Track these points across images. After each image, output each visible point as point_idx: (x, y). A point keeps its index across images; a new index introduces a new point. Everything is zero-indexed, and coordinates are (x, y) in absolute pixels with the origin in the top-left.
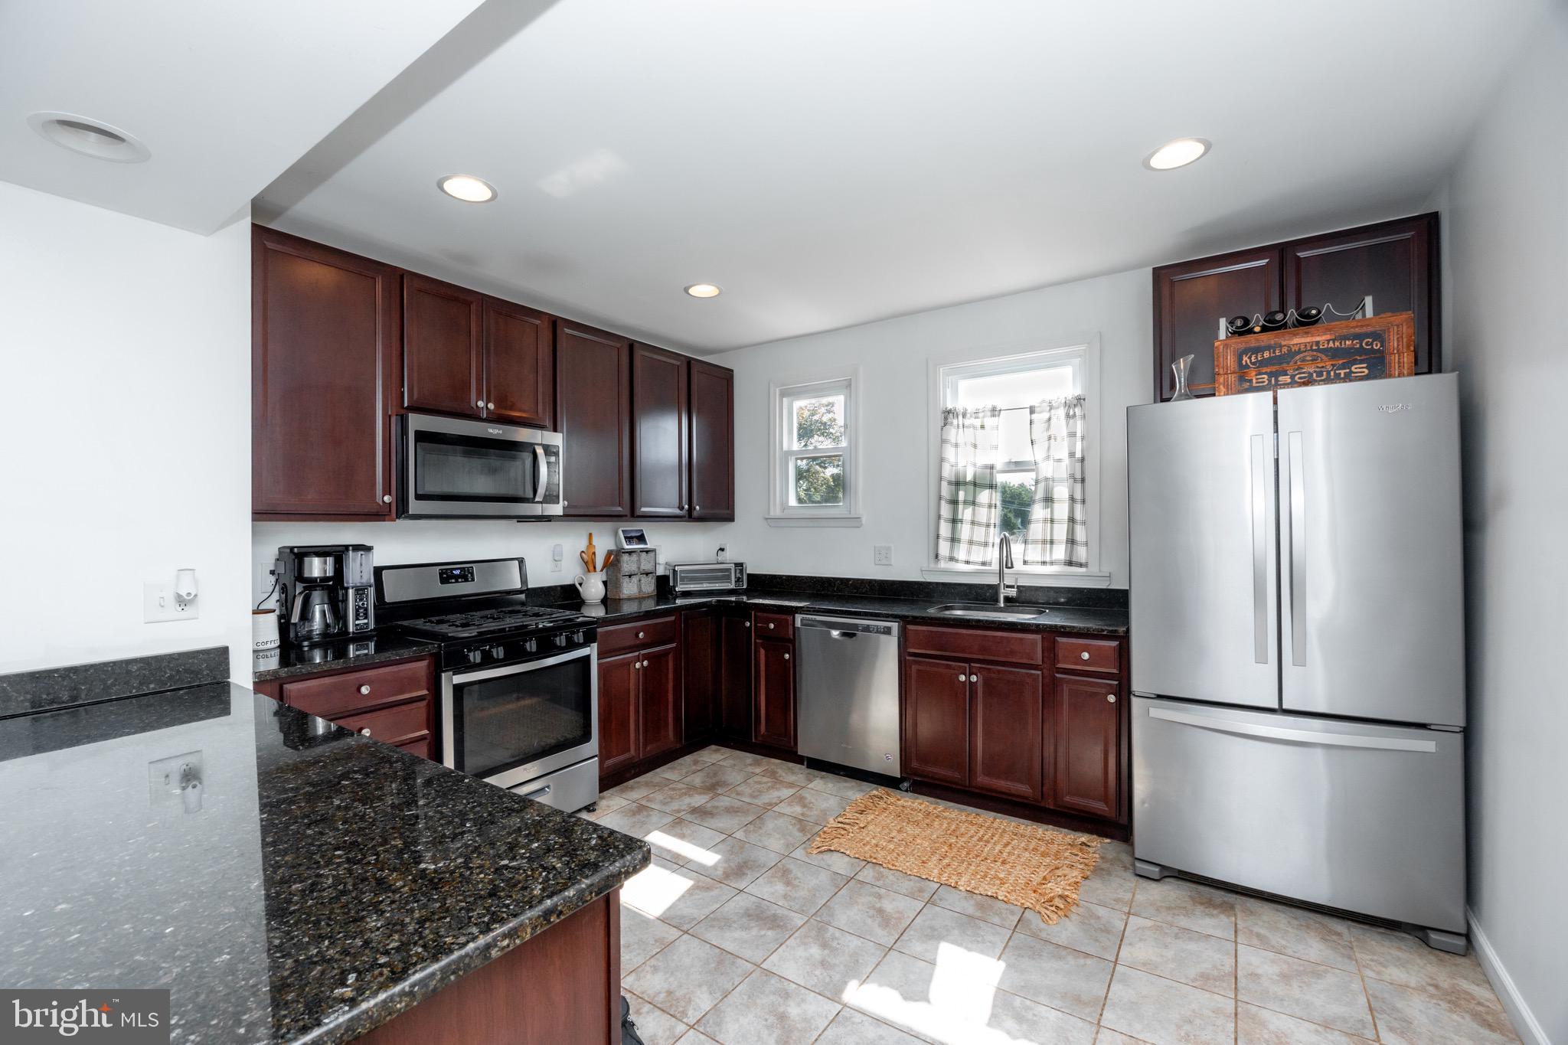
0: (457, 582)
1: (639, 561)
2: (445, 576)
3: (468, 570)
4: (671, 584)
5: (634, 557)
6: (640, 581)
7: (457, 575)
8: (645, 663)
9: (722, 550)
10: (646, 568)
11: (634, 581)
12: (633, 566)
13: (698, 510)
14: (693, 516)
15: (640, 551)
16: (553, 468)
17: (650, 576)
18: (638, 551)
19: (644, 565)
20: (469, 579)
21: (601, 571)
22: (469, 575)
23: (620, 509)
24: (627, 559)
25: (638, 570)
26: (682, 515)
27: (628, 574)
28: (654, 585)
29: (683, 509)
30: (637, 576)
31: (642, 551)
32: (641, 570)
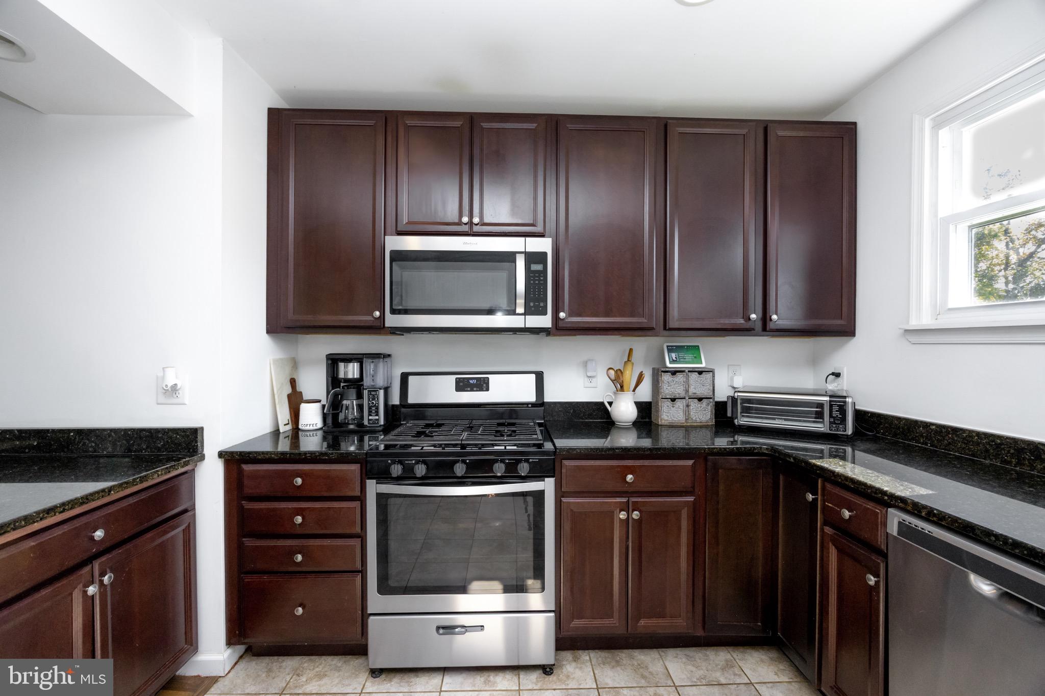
0: (471, 390)
1: (687, 383)
2: (461, 384)
3: (485, 380)
4: (729, 414)
5: (680, 377)
6: (688, 406)
7: (473, 384)
8: (636, 515)
9: (837, 375)
10: (698, 392)
11: (679, 407)
12: (679, 388)
13: (776, 321)
14: (768, 329)
15: (689, 371)
16: (539, 277)
17: (705, 401)
18: (687, 371)
19: (694, 388)
20: (485, 389)
21: (634, 391)
22: (485, 385)
23: (644, 320)
24: (668, 379)
25: (686, 394)
26: (748, 327)
27: (670, 397)
28: (711, 411)
29: (749, 319)
30: (684, 401)
31: (692, 371)
32: (690, 393)
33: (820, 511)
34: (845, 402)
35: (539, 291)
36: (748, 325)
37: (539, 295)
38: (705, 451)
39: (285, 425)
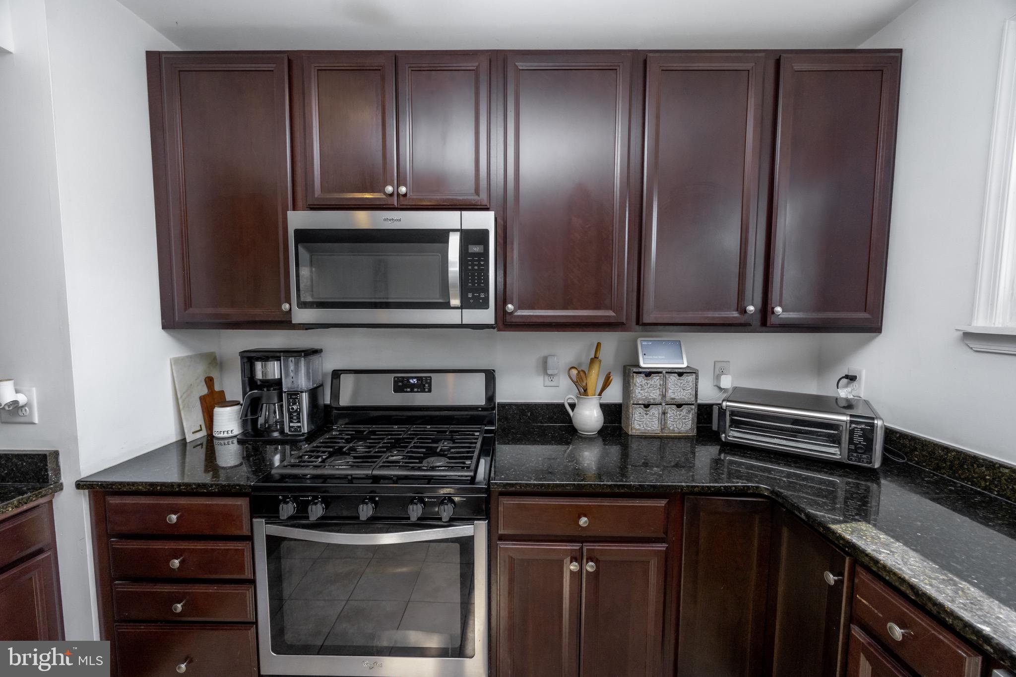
0: (412, 391)
1: (664, 386)
2: (400, 384)
3: (426, 380)
4: (715, 427)
5: (656, 380)
6: (664, 413)
7: (414, 384)
8: (591, 567)
9: (852, 378)
10: (677, 397)
11: (653, 414)
12: (654, 392)
13: (779, 315)
14: (768, 324)
15: (666, 372)
16: (479, 261)
17: (685, 409)
18: (664, 372)
19: (673, 392)
20: (427, 390)
21: (600, 394)
22: (427, 385)
23: (610, 313)
24: (641, 382)
25: (662, 399)
26: (742, 322)
27: (644, 403)
28: (693, 420)
29: (745, 312)
30: (660, 407)
31: (671, 372)
32: (668, 399)
33: (846, 601)
34: (872, 425)
35: (479, 279)
36: (743, 319)
37: (479, 284)
38: (682, 490)
39: (193, 433)
